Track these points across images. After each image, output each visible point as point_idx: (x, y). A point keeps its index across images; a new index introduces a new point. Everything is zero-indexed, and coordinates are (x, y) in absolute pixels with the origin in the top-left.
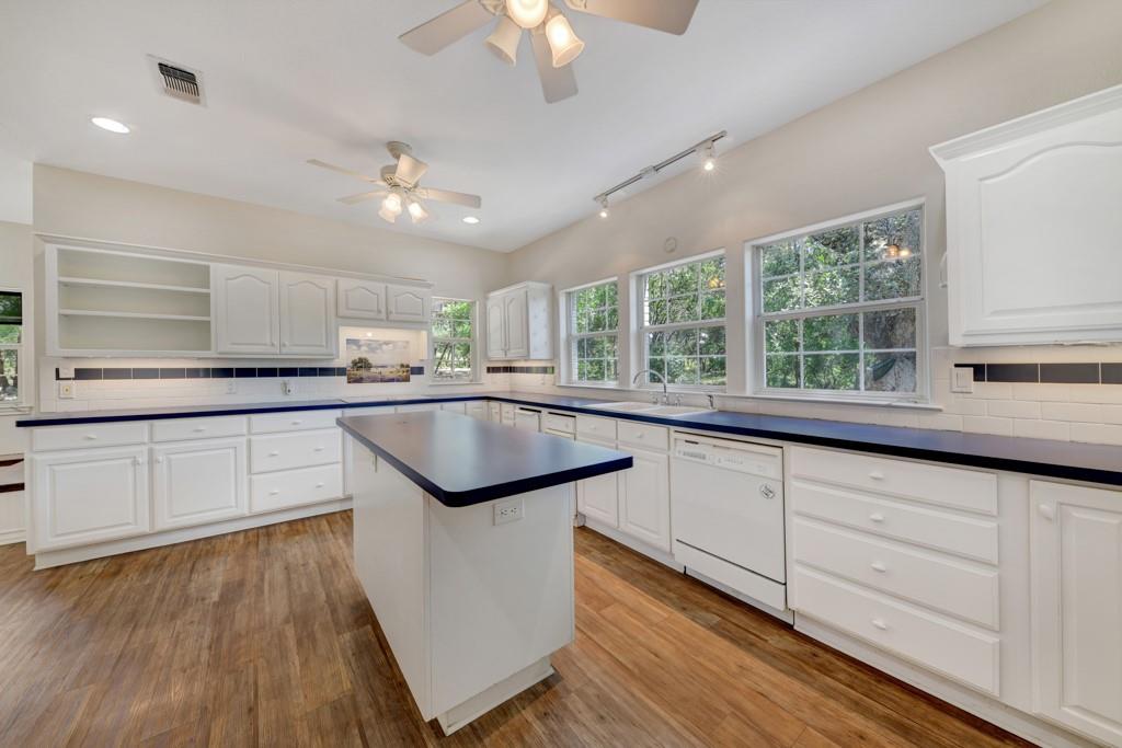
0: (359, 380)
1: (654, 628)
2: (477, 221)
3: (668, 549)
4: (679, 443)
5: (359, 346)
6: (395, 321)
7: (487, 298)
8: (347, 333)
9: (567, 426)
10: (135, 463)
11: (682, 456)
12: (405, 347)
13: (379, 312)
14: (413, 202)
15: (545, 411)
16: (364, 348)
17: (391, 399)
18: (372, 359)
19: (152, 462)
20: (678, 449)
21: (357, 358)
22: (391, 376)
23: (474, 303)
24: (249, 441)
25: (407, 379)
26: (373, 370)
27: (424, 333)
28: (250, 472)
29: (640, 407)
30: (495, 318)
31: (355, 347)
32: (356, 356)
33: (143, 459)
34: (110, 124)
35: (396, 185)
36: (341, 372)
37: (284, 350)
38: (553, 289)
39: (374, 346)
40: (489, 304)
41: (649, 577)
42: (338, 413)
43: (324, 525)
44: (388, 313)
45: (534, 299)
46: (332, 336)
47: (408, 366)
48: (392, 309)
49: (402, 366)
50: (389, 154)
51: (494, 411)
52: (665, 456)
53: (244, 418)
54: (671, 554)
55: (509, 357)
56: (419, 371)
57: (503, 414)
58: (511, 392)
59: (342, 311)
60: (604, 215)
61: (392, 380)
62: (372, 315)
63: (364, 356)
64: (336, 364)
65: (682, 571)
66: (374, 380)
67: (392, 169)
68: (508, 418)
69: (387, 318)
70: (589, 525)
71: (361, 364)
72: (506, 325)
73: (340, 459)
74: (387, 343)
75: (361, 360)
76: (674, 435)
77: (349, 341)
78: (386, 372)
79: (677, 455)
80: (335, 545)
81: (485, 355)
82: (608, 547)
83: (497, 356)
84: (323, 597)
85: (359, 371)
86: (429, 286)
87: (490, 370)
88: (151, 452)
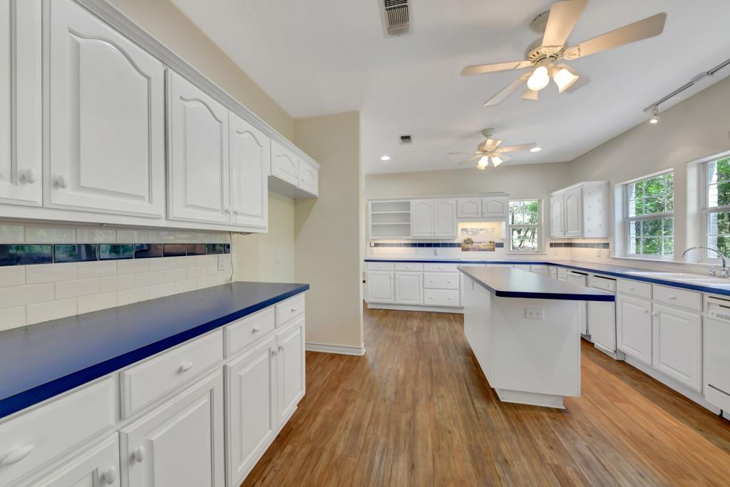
0: (467, 250)
1: (659, 426)
2: (540, 149)
3: (699, 390)
4: (712, 306)
5: (468, 232)
6: (486, 218)
7: (550, 196)
8: (461, 226)
9: (608, 286)
10: (390, 278)
11: (714, 317)
12: (493, 232)
13: (478, 213)
14: (494, 156)
15: (591, 274)
16: (470, 233)
17: (484, 260)
18: (474, 239)
19: (395, 278)
20: (711, 311)
21: (466, 238)
22: (484, 248)
23: (540, 201)
24: (423, 275)
25: (493, 250)
26: (474, 244)
27: (504, 223)
28: (423, 288)
29: (682, 277)
30: (556, 210)
31: (465, 233)
32: (466, 237)
33: (392, 276)
34: (386, 158)
35: (486, 151)
36: (459, 245)
37: (436, 235)
38: (609, 184)
39: (475, 232)
40: (552, 200)
41: (675, 404)
42: (457, 265)
43: (451, 317)
44: (482, 213)
45: (590, 194)
46: (455, 228)
47: (494, 242)
48: (485, 211)
49: (490, 242)
50: (483, 136)
51: (552, 272)
52: (699, 316)
53: (421, 264)
54: (702, 394)
55: (567, 236)
56: (501, 245)
57: (559, 275)
58: (571, 261)
59: (460, 215)
60: (654, 121)
61: (484, 250)
62: (475, 215)
63: (469, 237)
64: (456, 241)
65: (718, 413)
66: (475, 250)
67: (483, 144)
68: (562, 278)
69: (482, 216)
70: (628, 361)
71: (469, 241)
72: (565, 213)
73: (458, 288)
74: (482, 230)
75: (468, 239)
76: (707, 299)
77: (462, 230)
78: (481, 246)
79: (710, 316)
80: (457, 326)
81: (549, 235)
82: (641, 378)
83: (558, 235)
84: (452, 342)
85: (467, 245)
86: (507, 195)
87: (552, 245)
88: (394, 274)
